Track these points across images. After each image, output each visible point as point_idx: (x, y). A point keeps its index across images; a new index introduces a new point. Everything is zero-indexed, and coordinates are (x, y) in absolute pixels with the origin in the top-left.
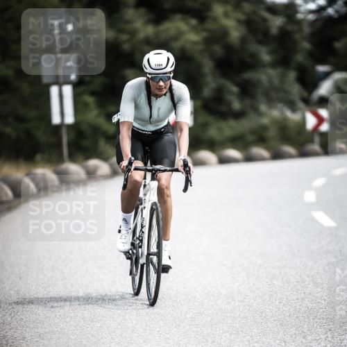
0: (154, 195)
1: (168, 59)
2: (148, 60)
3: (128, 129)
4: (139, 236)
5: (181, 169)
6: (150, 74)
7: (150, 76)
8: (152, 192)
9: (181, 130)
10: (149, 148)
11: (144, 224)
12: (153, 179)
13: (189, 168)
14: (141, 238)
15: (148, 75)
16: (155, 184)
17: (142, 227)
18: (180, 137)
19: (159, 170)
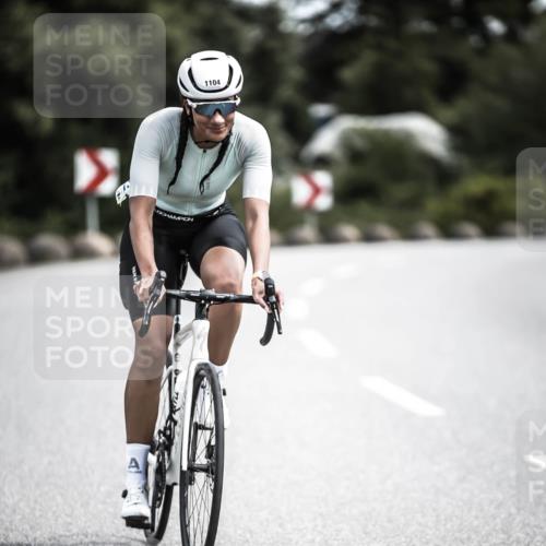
0: (201, 348)
1: (231, 69)
2: (190, 72)
3: (148, 212)
4: (165, 428)
5: (259, 298)
6: (193, 100)
7: (194, 105)
8: (198, 342)
9: (255, 217)
10: (188, 252)
11: (178, 405)
12: (200, 315)
13: (277, 297)
14: (168, 432)
15: (190, 103)
16: (204, 326)
17: (173, 410)
18: (253, 230)
19: (214, 299)
